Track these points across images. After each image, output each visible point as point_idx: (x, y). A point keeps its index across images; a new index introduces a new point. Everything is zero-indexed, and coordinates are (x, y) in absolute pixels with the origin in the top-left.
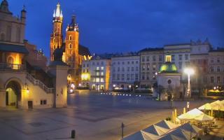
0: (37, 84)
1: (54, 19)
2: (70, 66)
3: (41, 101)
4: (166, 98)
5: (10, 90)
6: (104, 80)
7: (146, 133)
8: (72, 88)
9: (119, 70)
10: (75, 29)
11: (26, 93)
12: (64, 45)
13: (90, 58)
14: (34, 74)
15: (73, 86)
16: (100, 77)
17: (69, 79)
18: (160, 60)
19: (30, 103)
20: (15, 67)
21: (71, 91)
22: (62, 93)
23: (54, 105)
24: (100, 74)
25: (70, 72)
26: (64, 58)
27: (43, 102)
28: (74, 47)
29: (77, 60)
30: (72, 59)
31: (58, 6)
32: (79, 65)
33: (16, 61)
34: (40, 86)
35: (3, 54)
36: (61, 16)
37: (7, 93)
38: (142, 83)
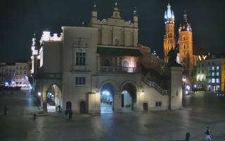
0: (152, 87)
1: (166, 20)
3: (157, 104)
5: (125, 93)
6: (220, 80)
8: (187, 90)
10: (188, 29)
11: (141, 95)
12: (177, 46)
13: (204, 58)
14: (149, 77)
15: (188, 87)
16: (215, 77)
17: (184, 80)
19: (145, 105)
20: (131, 71)
21: (187, 92)
22: (177, 94)
23: (169, 107)
24: (215, 74)
25: (186, 73)
26: (178, 60)
27: (158, 104)
28: (188, 47)
29: (191, 61)
30: (186, 60)
31: (169, 7)
32: (194, 66)
33: (131, 64)
34: (155, 88)
35: (118, 58)
36: (173, 17)
37: (123, 95)
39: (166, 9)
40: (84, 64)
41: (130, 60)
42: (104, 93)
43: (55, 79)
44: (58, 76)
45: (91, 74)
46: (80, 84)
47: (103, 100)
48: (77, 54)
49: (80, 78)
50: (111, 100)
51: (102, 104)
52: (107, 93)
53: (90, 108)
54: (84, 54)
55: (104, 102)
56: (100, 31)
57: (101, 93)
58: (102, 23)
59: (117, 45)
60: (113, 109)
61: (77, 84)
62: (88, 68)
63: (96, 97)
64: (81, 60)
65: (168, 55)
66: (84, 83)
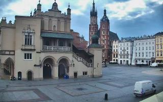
0: (80, 61)
3: (83, 73)
14: (78, 54)
19: (76, 74)
23: (93, 75)
27: (85, 73)
34: (82, 62)
38: (157, 59)
43: (10, 55)
44: (12, 53)
45: (35, 52)
46: (28, 58)
48: (26, 36)
49: (28, 54)
54: (31, 36)
59: (55, 31)
61: (25, 58)
62: (33, 48)
64: (28, 41)
66: (31, 58)
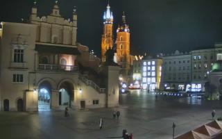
0: (89, 85)
1: (105, 20)
2: (121, 66)
3: (94, 101)
4: (218, 97)
5: (63, 91)
6: (156, 79)
7: (197, 133)
8: (123, 88)
9: (170, 70)
10: (126, 30)
11: (79, 93)
12: (115, 46)
13: (141, 58)
14: (87, 75)
15: (124, 86)
16: (151, 77)
17: (121, 79)
18: (212, 58)
19: (83, 103)
20: (68, 69)
21: (123, 91)
22: (114, 92)
23: (106, 105)
24: (151, 74)
25: (122, 72)
26: (115, 59)
27: (95, 102)
28: (125, 47)
29: (128, 60)
30: (124, 59)
31: (108, 7)
32: (130, 66)
33: (69, 62)
34: (92, 86)
35: (56, 56)
36: (112, 18)
37: (60, 93)
39: (106, 10)
40: (22, 61)
41: (68, 58)
42: (42, 90)
45: (28, 71)
46: (18, 81)
47: (41, 98)
48: (15, 51)
49: (18, 75)
50: (49, 98)
51: (40, 102)
52: (44, 91)
53: (28, 105)
54: (22, 51)
55: (42, 100)
56: (39, 28)
57: (39, 91)
58: (41, 20)
59: (55, 43)
60: (51, 107)
61: (14, 81)
62: (26, 65)
63: (33, 94)
64: (19, 56)
65: (106, 54)
66: (22, 81)
